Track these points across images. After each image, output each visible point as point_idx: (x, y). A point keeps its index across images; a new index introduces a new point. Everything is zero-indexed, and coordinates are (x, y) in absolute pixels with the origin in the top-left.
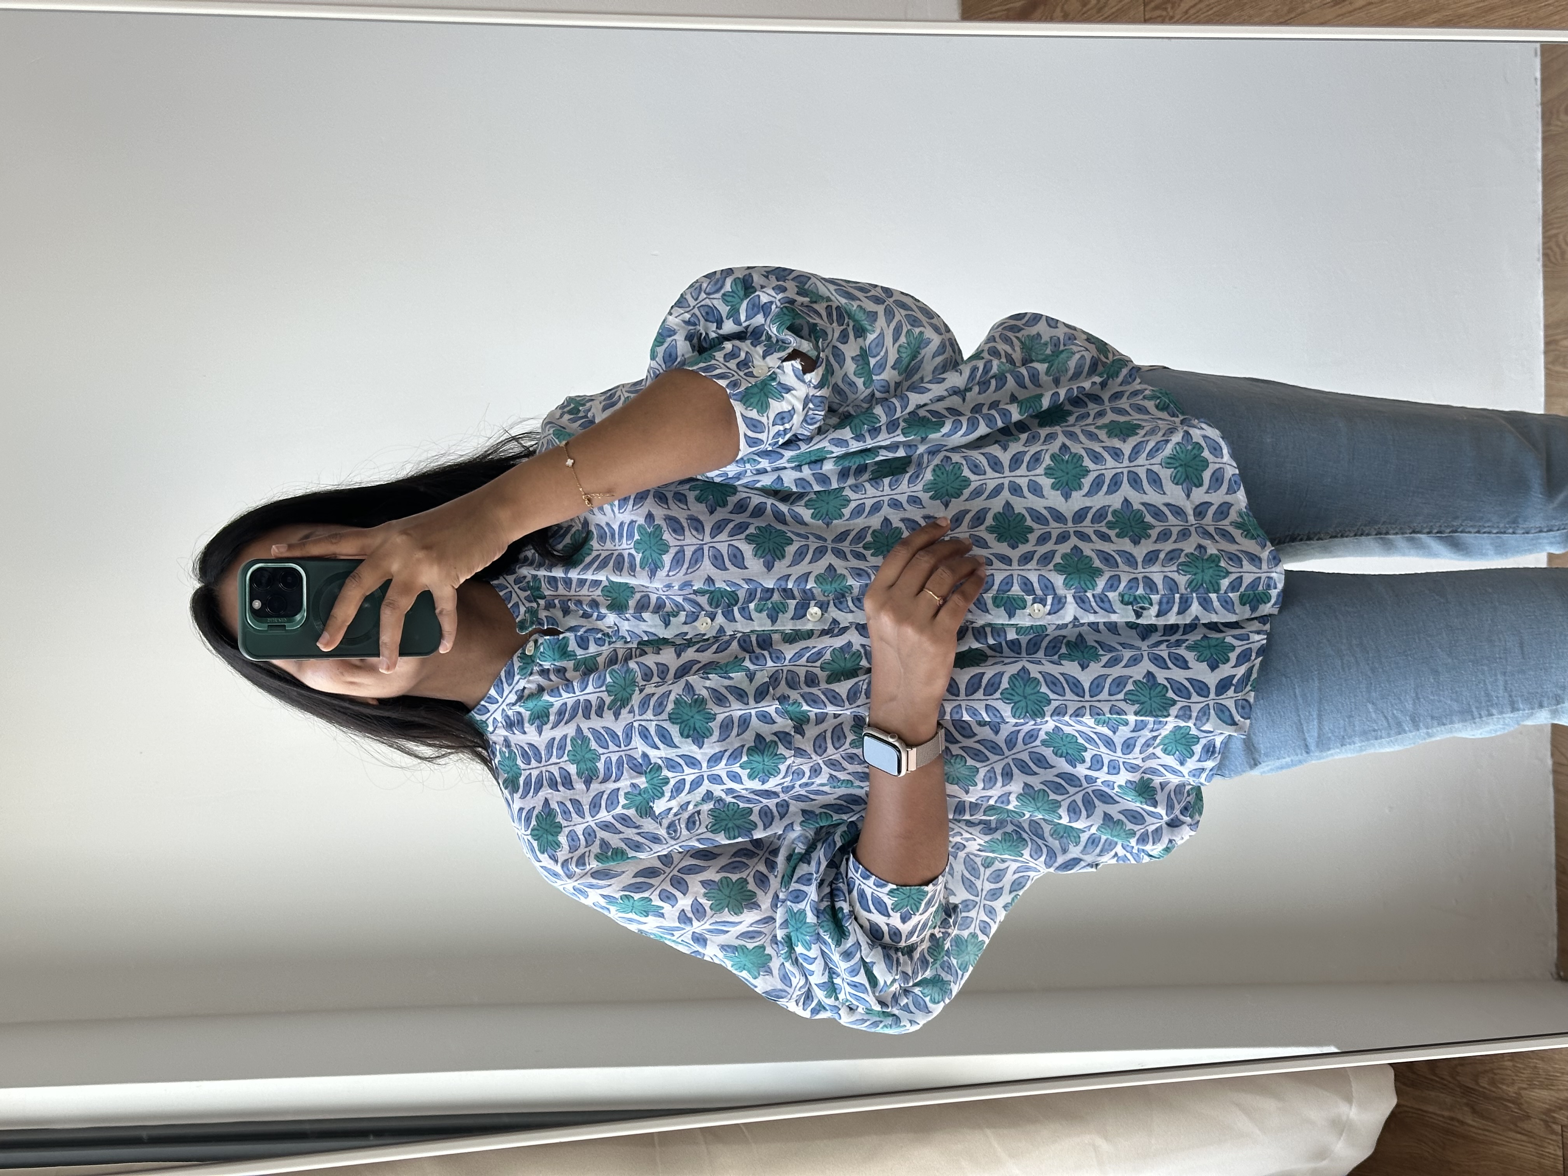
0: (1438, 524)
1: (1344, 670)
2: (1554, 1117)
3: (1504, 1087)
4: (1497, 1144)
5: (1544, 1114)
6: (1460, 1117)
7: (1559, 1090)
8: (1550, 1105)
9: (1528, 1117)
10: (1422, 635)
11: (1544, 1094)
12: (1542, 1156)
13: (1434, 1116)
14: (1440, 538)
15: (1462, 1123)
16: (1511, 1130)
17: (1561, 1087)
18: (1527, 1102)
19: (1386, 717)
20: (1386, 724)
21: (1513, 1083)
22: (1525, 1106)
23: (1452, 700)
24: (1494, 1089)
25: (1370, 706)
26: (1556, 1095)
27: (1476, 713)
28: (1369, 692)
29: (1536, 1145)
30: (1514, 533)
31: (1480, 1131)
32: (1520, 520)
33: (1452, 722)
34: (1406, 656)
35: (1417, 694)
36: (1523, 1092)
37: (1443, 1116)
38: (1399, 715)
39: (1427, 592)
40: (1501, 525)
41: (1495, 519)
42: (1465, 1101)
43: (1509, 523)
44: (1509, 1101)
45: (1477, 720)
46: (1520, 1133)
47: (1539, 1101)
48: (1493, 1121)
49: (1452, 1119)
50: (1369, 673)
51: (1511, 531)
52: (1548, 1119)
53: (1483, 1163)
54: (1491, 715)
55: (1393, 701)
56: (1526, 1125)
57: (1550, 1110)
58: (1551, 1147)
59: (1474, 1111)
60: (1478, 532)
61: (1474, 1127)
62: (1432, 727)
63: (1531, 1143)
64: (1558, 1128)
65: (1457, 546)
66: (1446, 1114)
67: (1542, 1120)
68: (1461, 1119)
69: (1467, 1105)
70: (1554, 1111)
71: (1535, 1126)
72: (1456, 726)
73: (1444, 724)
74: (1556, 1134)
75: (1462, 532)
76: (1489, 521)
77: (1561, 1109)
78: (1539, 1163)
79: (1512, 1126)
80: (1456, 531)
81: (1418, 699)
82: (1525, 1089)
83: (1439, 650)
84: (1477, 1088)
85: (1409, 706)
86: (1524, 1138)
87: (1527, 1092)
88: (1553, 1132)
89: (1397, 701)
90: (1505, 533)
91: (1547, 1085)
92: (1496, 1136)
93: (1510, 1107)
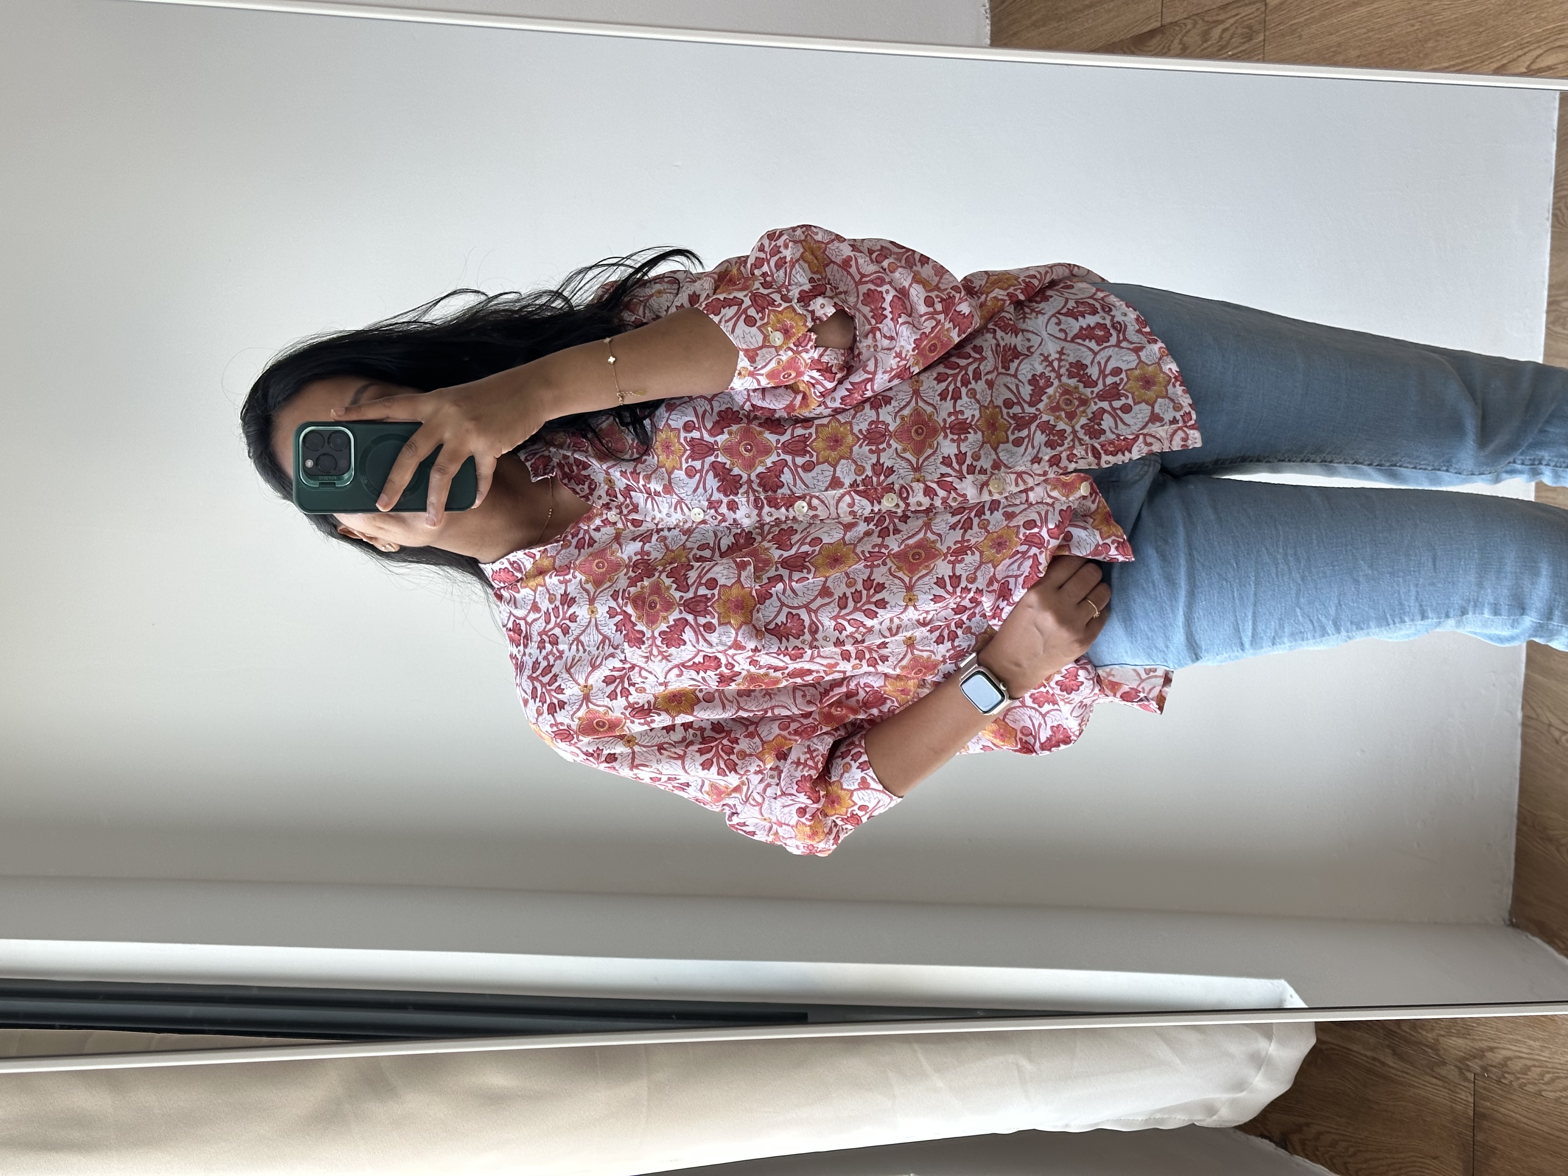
0: (1378, 459)
1: (1277, 578)
2: (1468, 1065)
3: (1424, 1033)
4: (1414, 1087)
5: (1460, 1062)
6: (1382, 1058)
7: (1474, 1039)
8: (1465, 1053)
9: (1444, 1063)
10: (1349, 548)
11: (1460, 1042)
12: (1454, 1101)
13: (1358, 1055)
14: (1380, 470)
15: (1383, 1064)
16: (1427, 1074)
17: (1477, 1037)
18: (1443, 1049)
19: (1311, 620)
20: (1311, 627)
21: (1432, 1030)
22: (1442, 1052)
23: (1369, 607)
24: (1415, 1034)
25: (1298, 610)
26: (1472, 1044)
27: (1390, 621)
28: (1298, 598)
29: (1450, 1090)
30: (1447, 471)
31: (1399, 1073)
32: (1454, 460)
33: (1369, 627)
34: (1333, 566)
35: (1339, 601)
36: (1441, 1039)
37: (1366, 1056)
38: (1323, 619)
39: (1358, 507)
40: (1436, 464)
41: (1431, 458)
42: (1387, 1043)
43: (1443, 462)
44: (1427, 1046)
45: (1392, 626)
46: (1436, 1078)
47: (1454, 1048)
48: (1412, 1064)
49: (1374, 1059)
50: (1299, 581)
51: (1445, 468)
52: (1462, 1066)
53: (1400, 1103)
54: (1403, 621)
55: (1319, 607)
56: (1443, 1071)
57: (1464, 1058)
58: (1463, 1093)
59: (1395, 1053)
60: (1415, 468)
61: (1393, 1068)
62: (1352, 630)
63: (1445, 1088)
64: (1471, 1076)
65: (1393, 476)
66: (1369, 1054)
67: (1456, 1066)
68: (1383, 1060)
69: (1389, 1047)
70: (1468, 1059)
71: (1450, 1072)
72: (1374, 630)
73: (1362, 629)
74: (1469, 1081)
75: (1400, 466)
76: (1425, 459)
77: (1475, 1058)
78: (1451, 1107)
79: (1428, 1071)
80: (1395, 465)
81: (1340, 605)
82: (1443, 1036)
83: (1362, 562)
84: (1398, 1031)
85: (1332, 611)
86: (1439, 1083)
87: (1445, 1039)
88: (1466, 1079)
89: (1322, 607)
90: (1439, 470)
91: (1463, 1034)
92: (1414, 1079)
93: (1426, 1052)
